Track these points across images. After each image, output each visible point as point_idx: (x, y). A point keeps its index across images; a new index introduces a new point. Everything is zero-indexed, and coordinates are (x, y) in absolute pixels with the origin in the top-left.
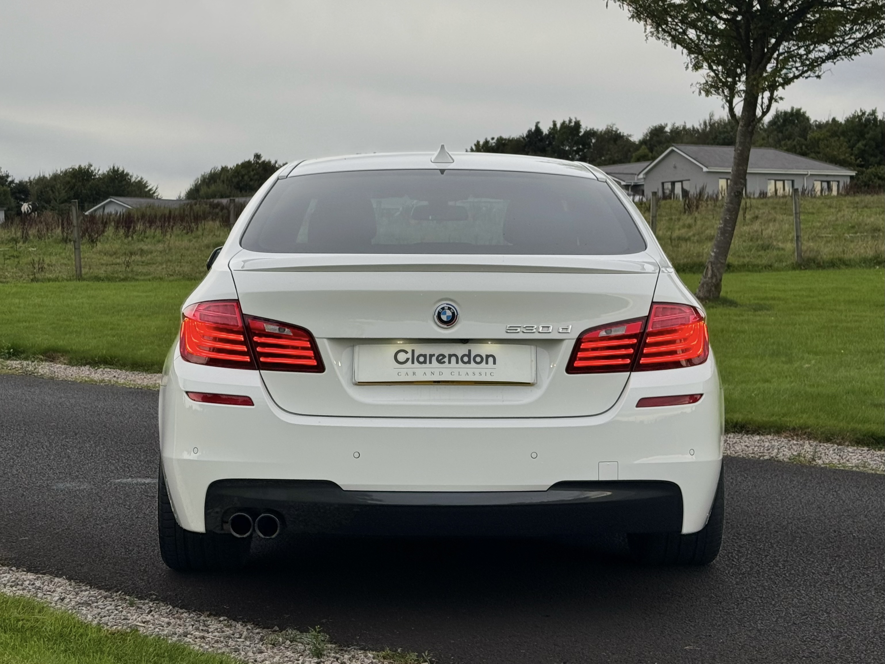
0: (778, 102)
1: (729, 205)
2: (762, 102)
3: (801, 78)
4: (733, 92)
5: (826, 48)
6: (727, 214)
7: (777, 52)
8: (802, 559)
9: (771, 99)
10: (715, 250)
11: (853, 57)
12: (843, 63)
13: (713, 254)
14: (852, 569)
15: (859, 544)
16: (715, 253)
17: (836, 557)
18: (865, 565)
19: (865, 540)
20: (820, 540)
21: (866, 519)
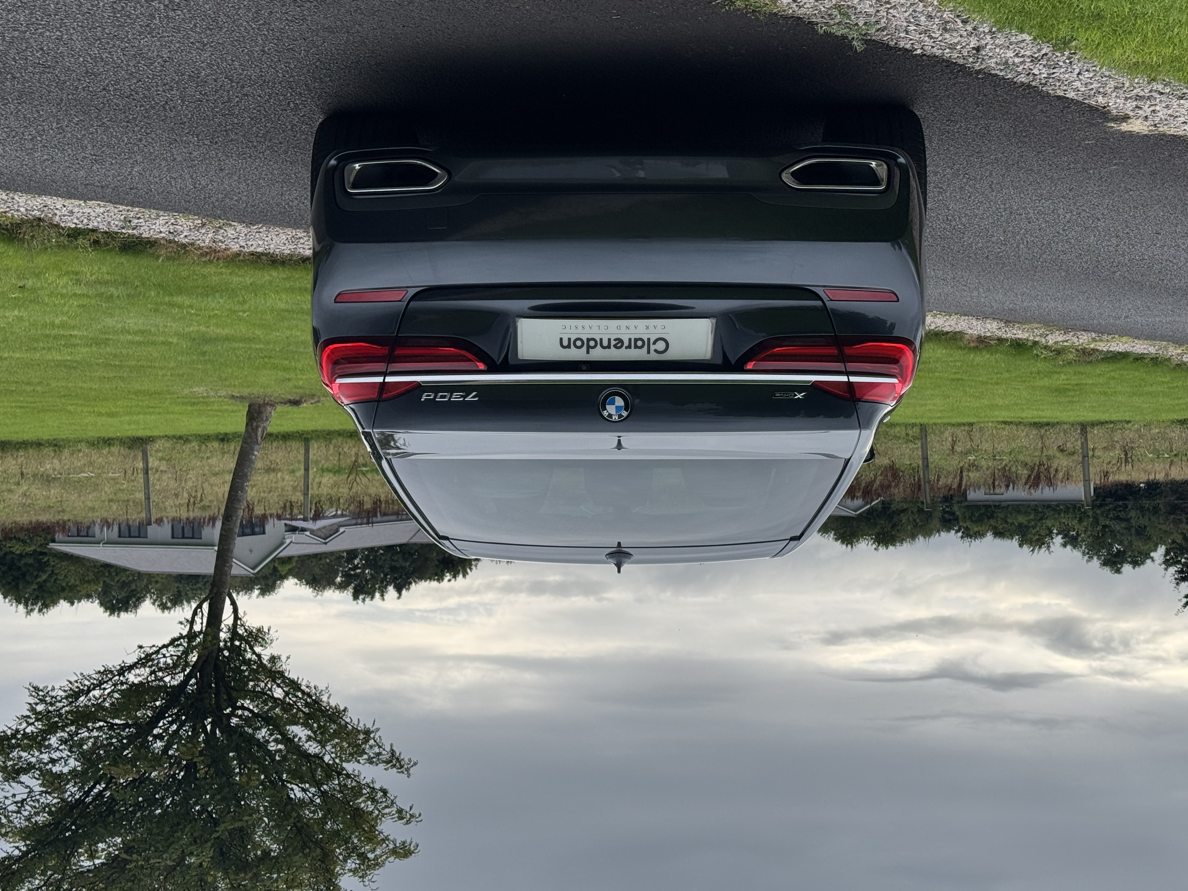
0: (185, 619)
1: (239, 507)
2: (202, 619)
3: (160, 646)
4: (233, 630)
5: (132, 678)
6: (241, 496)
7: (186, 673)
8: (266, 112)
9: (192, 622)
10: (254, 457)
11: (102, 669)
12: (114, 663)
13: (256, 453)
14: (215, 101)
15: (196, 128)
16: (253, 454)
17: (227, 114)
18: (199, 105)
19: (187, 133)
20: (236, 133)
21: (175, 156)
